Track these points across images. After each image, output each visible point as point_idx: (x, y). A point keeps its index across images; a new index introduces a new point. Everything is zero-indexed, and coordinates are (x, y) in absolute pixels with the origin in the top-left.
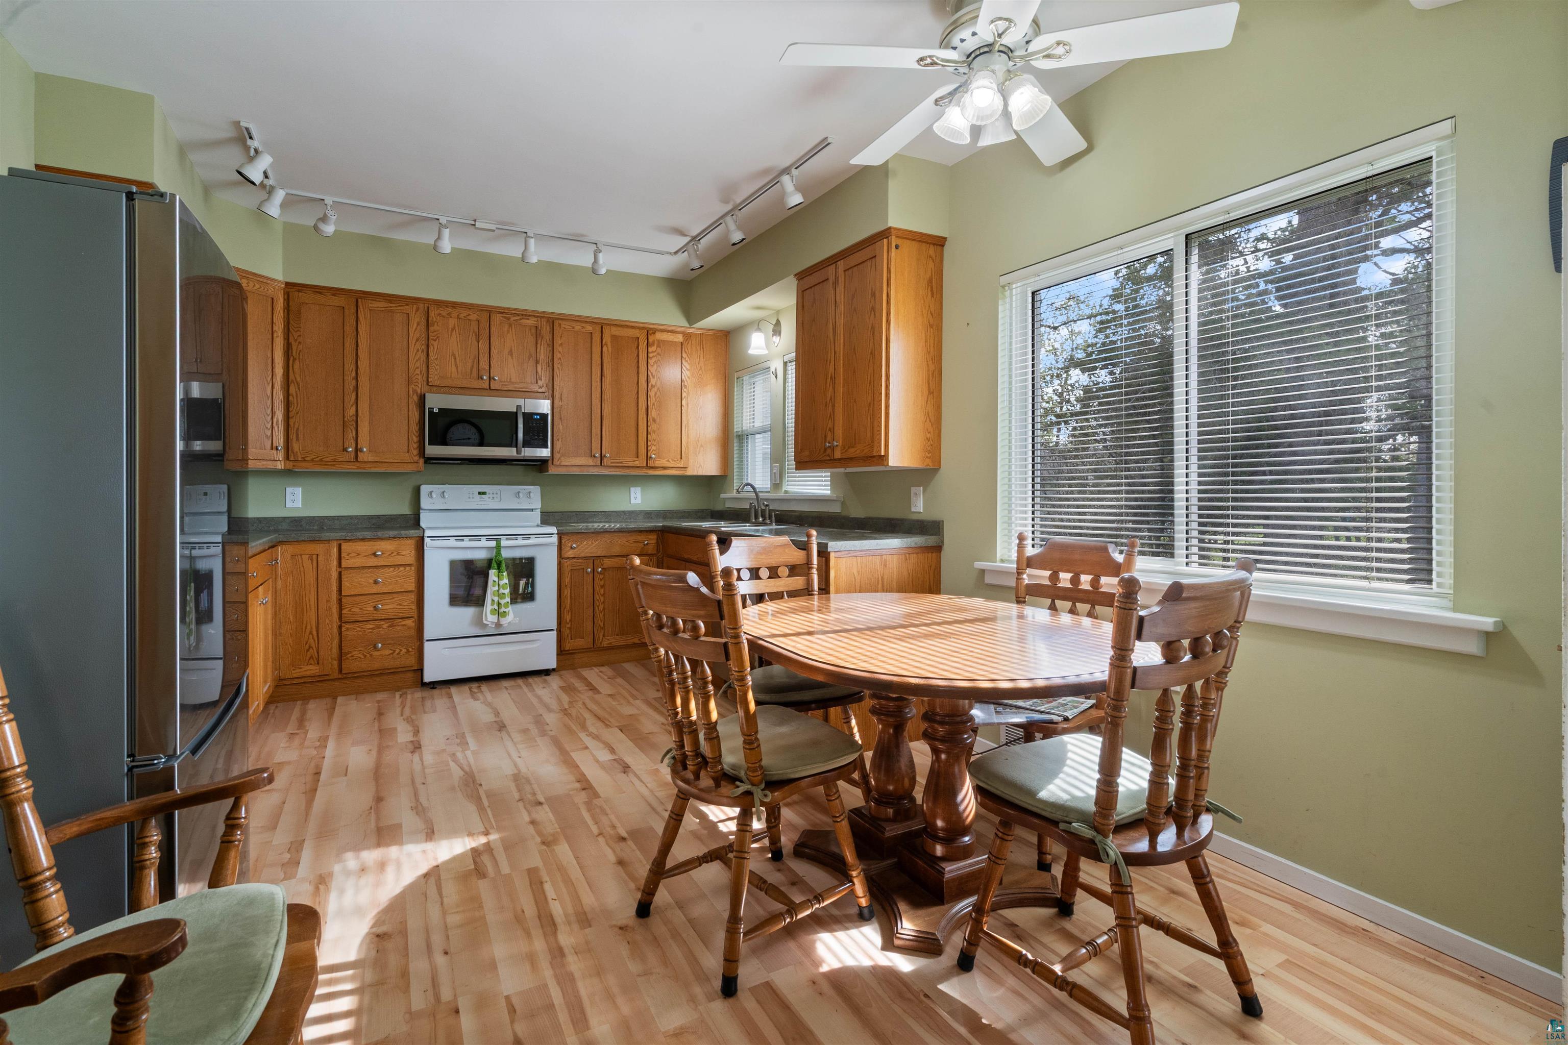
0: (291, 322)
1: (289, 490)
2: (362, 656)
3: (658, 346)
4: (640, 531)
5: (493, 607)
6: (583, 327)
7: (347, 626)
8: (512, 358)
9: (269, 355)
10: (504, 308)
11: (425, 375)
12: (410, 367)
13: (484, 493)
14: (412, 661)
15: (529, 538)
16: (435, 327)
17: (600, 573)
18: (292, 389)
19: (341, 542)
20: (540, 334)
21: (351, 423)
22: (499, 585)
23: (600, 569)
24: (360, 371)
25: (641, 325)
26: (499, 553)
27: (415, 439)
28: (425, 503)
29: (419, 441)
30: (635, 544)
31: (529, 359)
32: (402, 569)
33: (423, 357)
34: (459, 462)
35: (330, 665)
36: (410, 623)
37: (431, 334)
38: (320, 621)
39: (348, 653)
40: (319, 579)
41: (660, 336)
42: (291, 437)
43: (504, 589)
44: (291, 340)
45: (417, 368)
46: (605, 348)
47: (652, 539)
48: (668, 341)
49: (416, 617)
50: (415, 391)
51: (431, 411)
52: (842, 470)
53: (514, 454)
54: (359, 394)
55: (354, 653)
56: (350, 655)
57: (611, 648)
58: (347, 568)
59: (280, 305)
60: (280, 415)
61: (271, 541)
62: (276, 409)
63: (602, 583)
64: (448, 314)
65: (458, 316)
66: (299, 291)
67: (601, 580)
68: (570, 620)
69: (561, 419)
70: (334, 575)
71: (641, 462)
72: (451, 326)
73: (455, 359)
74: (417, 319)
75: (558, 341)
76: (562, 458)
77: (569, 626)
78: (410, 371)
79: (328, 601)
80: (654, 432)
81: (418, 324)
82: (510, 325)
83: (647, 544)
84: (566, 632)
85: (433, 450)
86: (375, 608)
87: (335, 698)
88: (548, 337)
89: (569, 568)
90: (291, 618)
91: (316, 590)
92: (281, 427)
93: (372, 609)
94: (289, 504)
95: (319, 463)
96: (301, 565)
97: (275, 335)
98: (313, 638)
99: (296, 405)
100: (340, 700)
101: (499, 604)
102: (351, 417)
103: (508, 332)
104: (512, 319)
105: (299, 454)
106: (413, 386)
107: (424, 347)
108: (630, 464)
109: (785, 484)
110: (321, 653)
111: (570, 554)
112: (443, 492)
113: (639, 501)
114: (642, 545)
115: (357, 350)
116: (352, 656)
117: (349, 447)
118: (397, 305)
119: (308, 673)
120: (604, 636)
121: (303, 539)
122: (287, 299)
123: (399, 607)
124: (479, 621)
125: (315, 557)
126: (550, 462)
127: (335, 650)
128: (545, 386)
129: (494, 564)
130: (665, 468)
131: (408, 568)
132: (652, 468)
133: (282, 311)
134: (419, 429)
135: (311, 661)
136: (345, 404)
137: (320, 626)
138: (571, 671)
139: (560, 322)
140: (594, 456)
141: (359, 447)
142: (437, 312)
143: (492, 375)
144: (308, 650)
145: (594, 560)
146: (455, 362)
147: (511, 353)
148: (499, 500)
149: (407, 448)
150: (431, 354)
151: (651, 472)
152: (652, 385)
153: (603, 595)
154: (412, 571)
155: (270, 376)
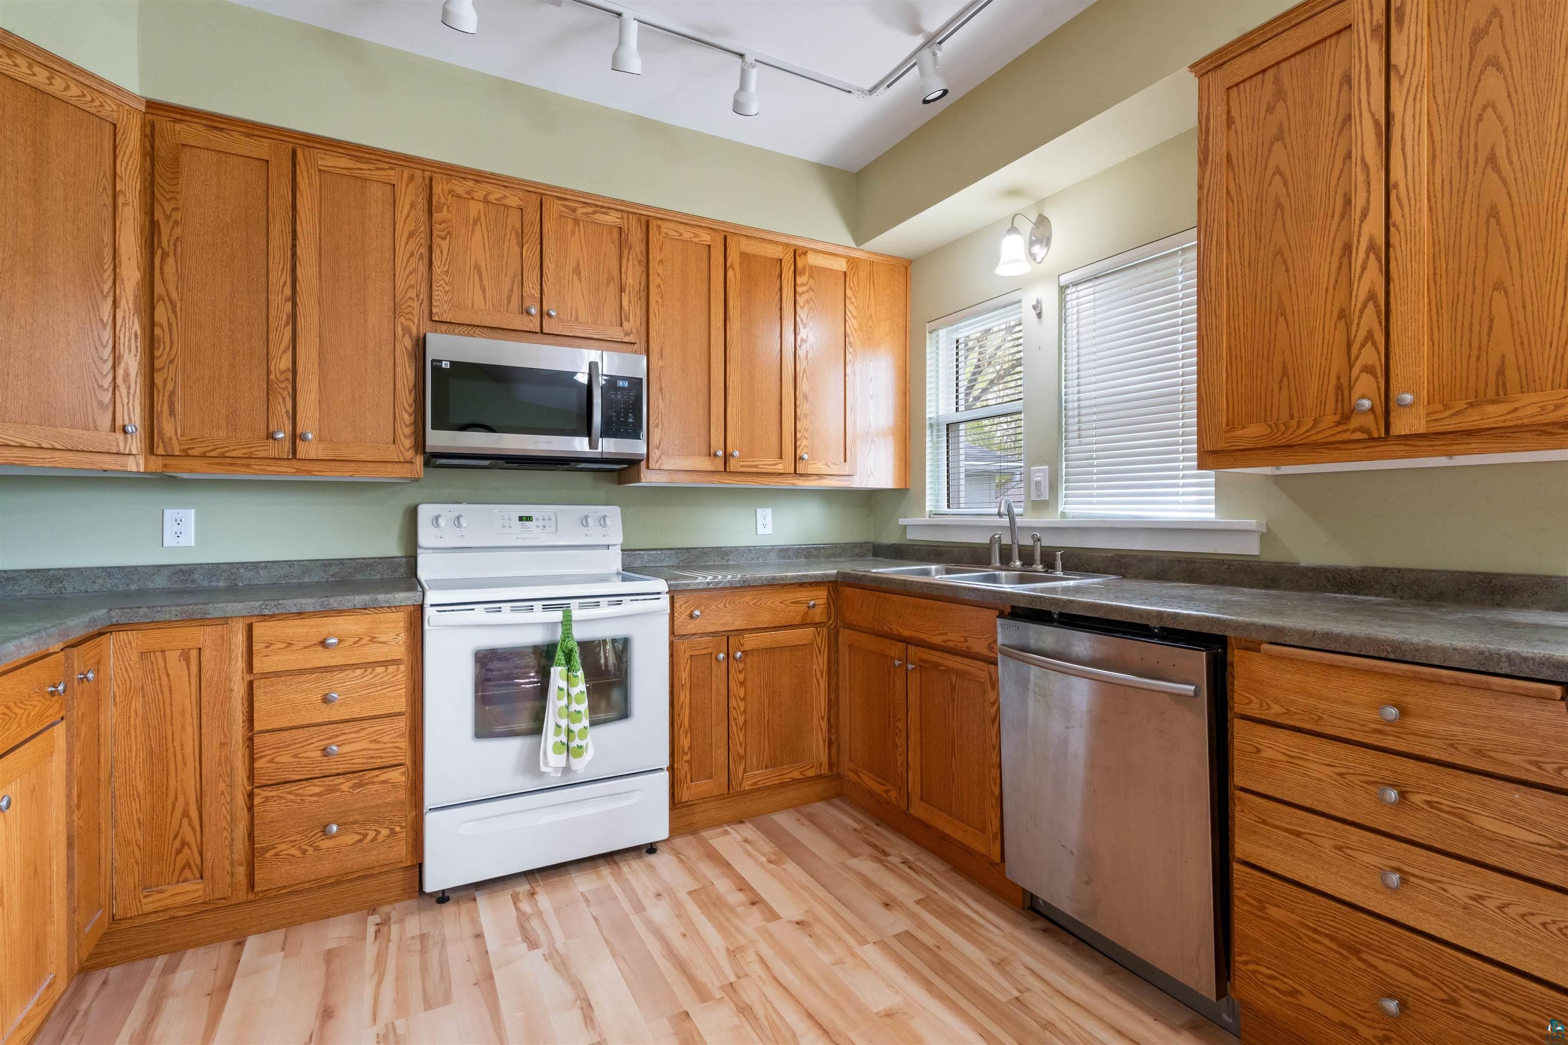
0: (158, 179)
1: (170, 514)
2: (297, 853)
3: (811, 276)
4: (801, 584)
5: (558, 739)
6: (696, 236)
7: (266, 793)
8: (580, 279)
9: (107, 238)
10: (566, 190)
11: (426, 303)
12: (398, 286)
13: (529, 519)
14: (401, 851)
15: (619, 603)
16: (444, 214)
17: (740, 660)
18: (161, 314)
19: (255, 619)
20: (627, 240)
21: (283, 385)
22: (569, 695)
23: (739, 654)
24: (301, 287)
25: (785, 240)
26: (567, 634)
27: (408, 419)
28: (426, 536)
29: (415, 423)
30: (793, 607)
31: (608, 284)
32: (379, 670)
33: (423, 268)
34: (486, 463)
35: (228, 879)
36: (397, 776)
37: (436, 226)
38: (207, 788)
39: (266, 850)
40: (205, 699)
41: (813, 260)
42: (157, 408)
43: (578, 703)
44: (158, 215)
45: (411, 287)
46: (730, 274)
47: (820, 597)
48: (825, 269)
49: (408, 763)
50: (406, 330)
51: (436, 364)
52: (1268, 470)
53: (586, 448)
54: (299, 330)
55: (280, 847)
56: (272, 852)
57: (757, 790)
58: (265, 676)
59: (132, 142)
60: (132, 362)
61: (93, 621)
62: (123, 349)
63: (741, 677)
64: (467, 193)
65: (485, 197)
66: (176, 121)
67: (740, 672)
68: (690, 748)
69: (661, 389)
70: (239, 689)
71: (785, 465)
72: (473, 214)
73: (480, 274)
74: (409, 195)
75: (655, 256)
76: (664, 458)
77: (687, 758)
78: (398, 292)
79: (223, 745)
80: (806, 416)
81: (412, 205)
82: (576, 221)
83: (814, 606)
84: (683, 768)
85: (439, 440)
86: (325, 751)
87: (240, 944)
88: (639, 247)
89: (687, 655)
90: (140, 785)
91: (196, 722)
92: (137, 386)
93: (319, 753)
94: (170, 541)
95: (218, 460)
96: (162, 671)
97: (121, 200)
98: (190, 824)
99: (168, 345)
100: (252, 942)
101: (569, 731)
102: (282, 373)
103: (573, 232)
104: (580, 211)
105: (174, 441)
106: (403, 319)
107: (424, 250)
108: (770, 469)
109: (1062, 500)
110: (208, 856)
111: (692, 627)
112: (458, 518)
113: (769, 530)
114: (803, 608)
115: (294, 246)
116: (277, 854)
117: (279, 431)
118: (372, 167)
119: (180, 899)
120: (745, 771)
121: (167, 617)
122: (150, 135)
123: (373, 746)
124: (531, 765)
125: (194, 653)
126: (643, 464)
127: (240, 845)
128: (634, 331)
129: (560, 656)
130: (820, 476)
131: (392, 668)
132: (801, 475)
133: (137, 156)
134: (415, 401)
135: (187, 873)
136: (271, 347)
137: (207, 799)
138: (691, 838)
139: (659, 222)
140: (715, 455)
141: (299, 431)
142: (447, 188)
143: (545, 308)
144: (178, 852)
145: (728, 636)
146: (481, 280)
147: (577, 271)
148: (554, 529)
149: (391, 434)
150: (436, 263)
151: (802, 484)
152: (802, 340)
153: (744, 699)
154: (401, 674)
155: (110, 283)
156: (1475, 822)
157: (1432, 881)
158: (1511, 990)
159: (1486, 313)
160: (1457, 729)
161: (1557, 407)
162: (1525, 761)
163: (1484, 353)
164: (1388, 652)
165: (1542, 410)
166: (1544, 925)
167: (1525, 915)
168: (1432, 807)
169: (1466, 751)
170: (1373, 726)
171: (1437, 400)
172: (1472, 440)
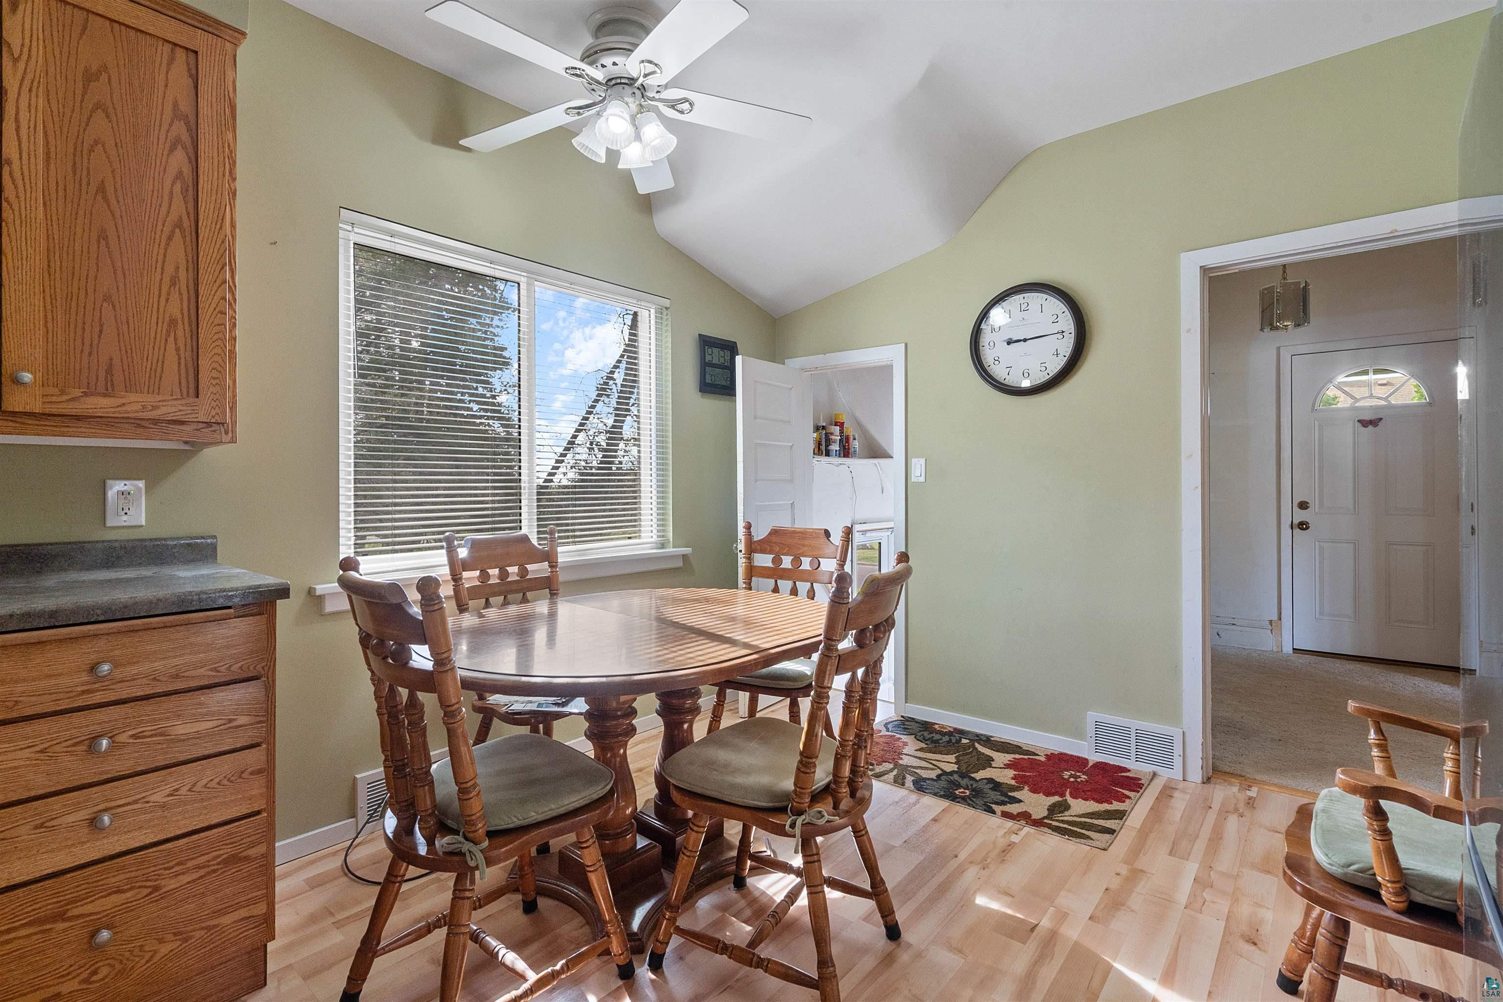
156: (173, 734)
157: (136, 802)
158: (199, 846)
159: (97, 319)
160: (158, 665)
161: (154, 408)
162: (208, 670)
163: (95, 349)
164: (98, 615)
165: (143, 408)
166: (219, 783)
167: (207, 784)
168: (138, 738)
169: (166, 679)
170: (80, 689)
171: (51, 383)
172: (80, 424)
